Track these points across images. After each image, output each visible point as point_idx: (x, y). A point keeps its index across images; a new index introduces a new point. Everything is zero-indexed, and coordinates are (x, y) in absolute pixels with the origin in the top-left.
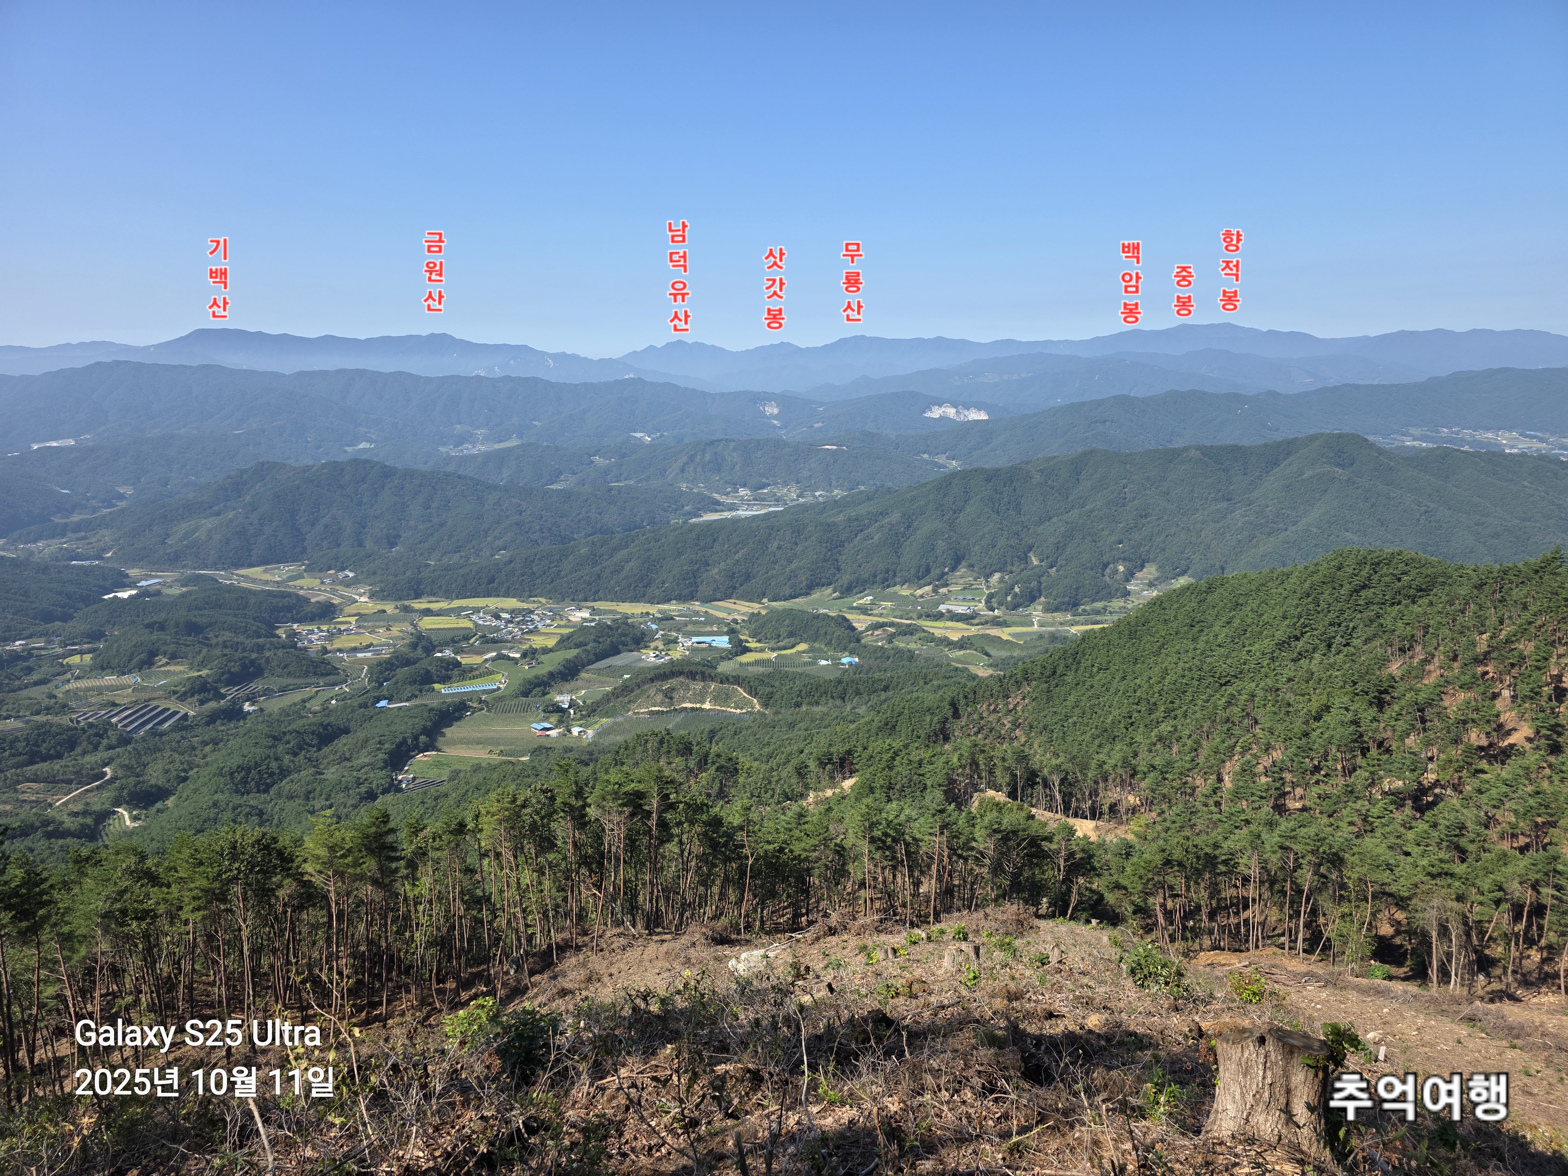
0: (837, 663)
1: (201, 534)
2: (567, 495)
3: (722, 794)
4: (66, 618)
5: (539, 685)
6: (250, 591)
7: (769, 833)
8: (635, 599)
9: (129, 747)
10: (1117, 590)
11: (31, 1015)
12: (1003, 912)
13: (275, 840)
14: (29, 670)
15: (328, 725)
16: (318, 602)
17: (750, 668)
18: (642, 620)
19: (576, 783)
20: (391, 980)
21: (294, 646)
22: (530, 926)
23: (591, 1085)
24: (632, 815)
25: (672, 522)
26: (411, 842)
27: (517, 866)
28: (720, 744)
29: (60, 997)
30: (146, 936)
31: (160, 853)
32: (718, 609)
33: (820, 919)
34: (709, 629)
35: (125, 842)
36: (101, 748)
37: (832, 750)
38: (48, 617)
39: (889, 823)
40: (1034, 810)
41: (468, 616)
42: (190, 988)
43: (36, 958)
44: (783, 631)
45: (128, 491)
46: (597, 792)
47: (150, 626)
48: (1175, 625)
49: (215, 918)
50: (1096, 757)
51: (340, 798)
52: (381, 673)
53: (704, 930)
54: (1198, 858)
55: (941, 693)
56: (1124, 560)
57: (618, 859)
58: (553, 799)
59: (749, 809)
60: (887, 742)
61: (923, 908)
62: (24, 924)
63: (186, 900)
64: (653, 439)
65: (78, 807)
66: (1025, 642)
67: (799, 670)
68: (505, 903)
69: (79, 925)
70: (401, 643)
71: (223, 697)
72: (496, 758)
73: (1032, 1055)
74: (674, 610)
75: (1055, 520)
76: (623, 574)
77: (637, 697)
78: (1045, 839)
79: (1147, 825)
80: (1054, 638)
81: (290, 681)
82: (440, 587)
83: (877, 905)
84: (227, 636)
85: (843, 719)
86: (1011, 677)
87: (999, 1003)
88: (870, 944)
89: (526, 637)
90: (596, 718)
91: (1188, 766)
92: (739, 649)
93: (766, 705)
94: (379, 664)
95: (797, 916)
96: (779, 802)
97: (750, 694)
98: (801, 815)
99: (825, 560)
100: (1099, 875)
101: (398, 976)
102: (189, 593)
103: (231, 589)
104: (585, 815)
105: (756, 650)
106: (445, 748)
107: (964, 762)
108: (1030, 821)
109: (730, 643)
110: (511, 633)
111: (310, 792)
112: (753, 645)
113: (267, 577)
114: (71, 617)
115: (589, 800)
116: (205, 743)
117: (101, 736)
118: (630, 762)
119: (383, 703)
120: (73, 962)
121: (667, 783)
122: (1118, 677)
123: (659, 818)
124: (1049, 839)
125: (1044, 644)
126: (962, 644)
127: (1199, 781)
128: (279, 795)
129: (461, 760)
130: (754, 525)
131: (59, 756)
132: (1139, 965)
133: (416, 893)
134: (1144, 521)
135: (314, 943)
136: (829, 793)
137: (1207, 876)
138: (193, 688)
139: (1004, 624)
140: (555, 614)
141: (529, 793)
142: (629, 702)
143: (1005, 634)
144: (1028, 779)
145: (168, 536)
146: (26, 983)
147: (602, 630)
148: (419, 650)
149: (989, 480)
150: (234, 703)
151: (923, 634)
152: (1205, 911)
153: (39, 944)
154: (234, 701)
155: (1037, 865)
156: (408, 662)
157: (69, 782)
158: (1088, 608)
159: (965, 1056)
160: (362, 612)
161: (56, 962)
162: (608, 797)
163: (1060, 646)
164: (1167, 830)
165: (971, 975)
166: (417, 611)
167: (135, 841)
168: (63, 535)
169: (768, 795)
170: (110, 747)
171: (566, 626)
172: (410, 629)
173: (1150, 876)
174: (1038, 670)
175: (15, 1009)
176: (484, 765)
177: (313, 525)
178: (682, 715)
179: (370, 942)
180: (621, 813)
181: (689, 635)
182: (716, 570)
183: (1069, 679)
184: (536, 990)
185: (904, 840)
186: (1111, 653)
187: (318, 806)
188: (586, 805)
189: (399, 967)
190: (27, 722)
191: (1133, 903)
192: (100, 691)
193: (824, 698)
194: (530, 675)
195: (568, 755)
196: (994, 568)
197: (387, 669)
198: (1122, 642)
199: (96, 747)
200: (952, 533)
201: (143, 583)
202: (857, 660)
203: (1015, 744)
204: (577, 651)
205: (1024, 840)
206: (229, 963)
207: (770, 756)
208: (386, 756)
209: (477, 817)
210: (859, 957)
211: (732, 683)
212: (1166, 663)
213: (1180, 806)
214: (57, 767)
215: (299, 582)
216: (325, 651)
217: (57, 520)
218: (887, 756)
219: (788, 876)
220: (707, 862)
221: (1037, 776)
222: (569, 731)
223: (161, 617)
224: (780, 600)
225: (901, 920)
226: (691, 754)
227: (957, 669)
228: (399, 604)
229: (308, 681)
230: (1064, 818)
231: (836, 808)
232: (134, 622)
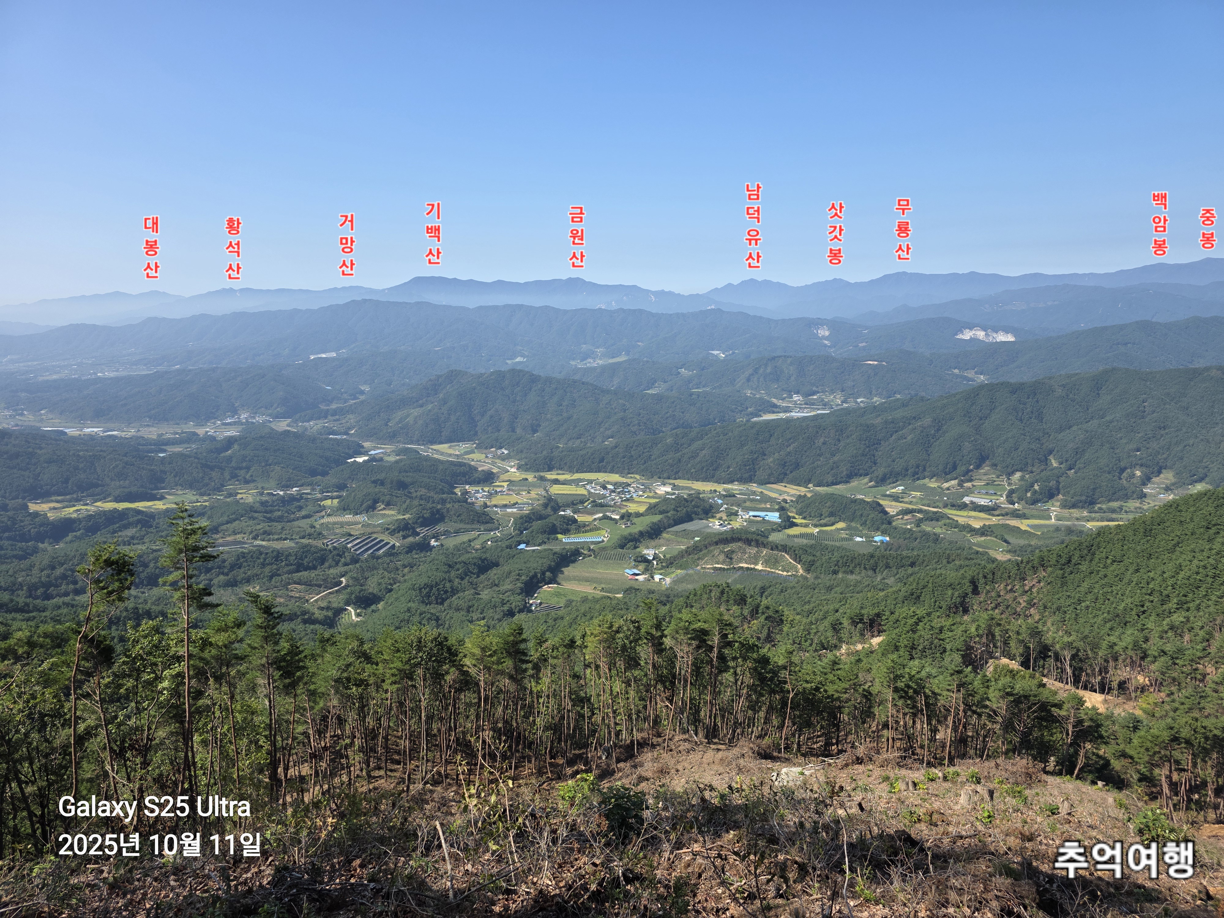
0: (870, 541)
1: (410, 420)
2: (659, 398)
3: (769, 639)
4: (324, 474)
5: (631, 541)
6: (439, 460)
7: (807, 674)
8: (706, 479)
9: (358, 565)
10: (1133, 492)
11: (287, 744)
12: (1012, 764)
13: (446, 639)
14: (300, 508)
15: (485, 559)
16: (483, 471)
17: (796, 540)
18: (710, 496)
19: (657, 618)
20: (518, 751)
21: (466, 501)
22: (618, 724)
23: (672, 852)
24: (698, 647)
25: (738, 420)
26: (537, 650)
27: (611, 677)
28: (769, 598)
29: (305, 734)
30: (361, 698)
31: (373, 640)
32: (772, 490)
33: (849, 749)
34: (763, 506)
35: (351, 631)
36: (340, 564)
37: (863, 612)
38: (313, 473)
39: (911, 677)
40: (1045, 680)
41: (584, 486)
42: (386, 738)
43: (293, 705)
44: (826, 512)
45: (366, 388)
46: (672, 626)
47: (374, 482)
48: (1191, 526)
49: (404, 690)
50: (1107, 638)
51: (490, 613)
52: (522, 524)
53: (751, 745)
54: (1207, 738)
55: (962, 571)
56: (1142, 465)
57: (686, 681)
58: (639, 628)
59: (791, 653)
60: (912, 609)
61: (939, 752)
62: (287, 681)
63: (388, 675)
64: (726, 356)
65: (324, 604)
66: (1043, 533)
67: (837, 544)
68: (601, 704)
69: (320, 685)
70: (537, 503)
71: (418, 534)
72: (599, 594)
73: (1046, 890)
74: (736, 490)
75: (1075, 428)
76: (698, 459)
77: (705, 555)
78: (1055, 705)
79: (1156, 704)
80: (1070, 531)
81: (462, 526)
82: (566, 464)
83: (898, 744)
84: (423, 491)
85: (874, 587)
86: (1028, 562)
87: (1013, 842)
88: (892, 775)
89: (624, 503)
90: (673, 569)
91: (1199, 654)
92: (788, 523)
93: (808, 570)
94: (521, 518)
95: (828, 744)
96: (816, 651)
97: (795, 561)
98: (835, 663)
99: (863, 455)
100: (1106, 743)
101: (523, 749)
102: (401, 460)
103: (427, 458)
104: (662, 644)
105: (801, 525)
106: (563, 583)
107: (981, 632)
108: (1041, 689)
109: (780, 518)
110: (613, 500)
111: (470, 607)
112: (799, 520)
113: (451, 451)
114: (327, 474)
115: (666, 632)
116: (405, 566)
117: (341, 556)
118: (698, 605)
119: (522, 546)
120: (315, 711)
121: (726, 625)
122: (1132, 569)
123: (719, 652)
124: (1059, 706)
125: (1061, 536)
126: (984, 531)
127: (1210, 669)
128: (450, 607)
129: (574, 592)
130: (804, 424)
131: (315, 568)
132: (1148, 826)
133: (539, 689)
134: (1163, 432)
135: (468, 717)
136: (859, 647)
137: (1215, 756)
138: (399, 527)
139: (1023, 516)
140: (646, 488)
141: (622, 622)
142: (698, 559)
143: (1024, 525)
144: (1040, 652)
145: (389, 420)
146: (286, 722)
147: (680, 502)
148: (549, 509)
149: (1013, 392)
150: (425, 539)
151: (948, 521)
152: (1210, 787)
153: (295, 695)
154: (424, 538)
155: (1046, 727)
156: (541, 517)
157: (319, 586)
158: (1104, 506)
159: (986, 881)
160: (512, 479)
161: (305, 709)
162: (681, 631)
163: (1076, 538)
164: (1175, 710)
165: (986, 814)
166: (549, 480)
167: (358, 631)
168: (326, 417)
169: (808, 643)
170: (346, 564)
171: (653, 497)
172: (544, 493)
173: (1157, 749)
174: (1054, 558)
175: (279, 738)
176: (590, 597)
177: (483, 415)
178: (739, 573)
179: (506, 722)
180: (690, 645)
181: (747, 509)
182: (771, 459)
183: (1084, 567)
184: (620, 774)
185: (924, 693)
186: (1125, 547)
187: (475, 618)
188: (663, 636)
189: (524, 742)
190: (297, 543)
191: (1138, 771)
192: (342, 525)
193: (858, 569)
194: (626, 532)
195: (651, 596)
196: (1015, 468)
197: (526, 522)
198: (1137, 538)
199: (337, 564)
200: (978, 437)
201: (372, 452)
202: (888, 539)
203: (1030, 621)
204: (661, 516)
205: (1035, 704)
206: (412, 723)
207: (810, 612)
208: (522, 585)
209: (584, 636)
210: (882, 786)
211: (780, 551)
212: (1181, 560)
213: (1190, 690)
214: (313, 575)
215: (471, 456)
216: (486, 506)
217: (323, 407)
218: (911, 621)
219: (822, 711)
220: (756, 692)
221: (1050, 650)
222: (653, 577)
223: (382, 476)
224: (824, 486)
225: (919, 759)
226: (745, 604)
227: (977, 552)
228: (537, 474)
229: (473, 526)
230: (1073, 689)
231: (865, 660)
232: (365, 479)
